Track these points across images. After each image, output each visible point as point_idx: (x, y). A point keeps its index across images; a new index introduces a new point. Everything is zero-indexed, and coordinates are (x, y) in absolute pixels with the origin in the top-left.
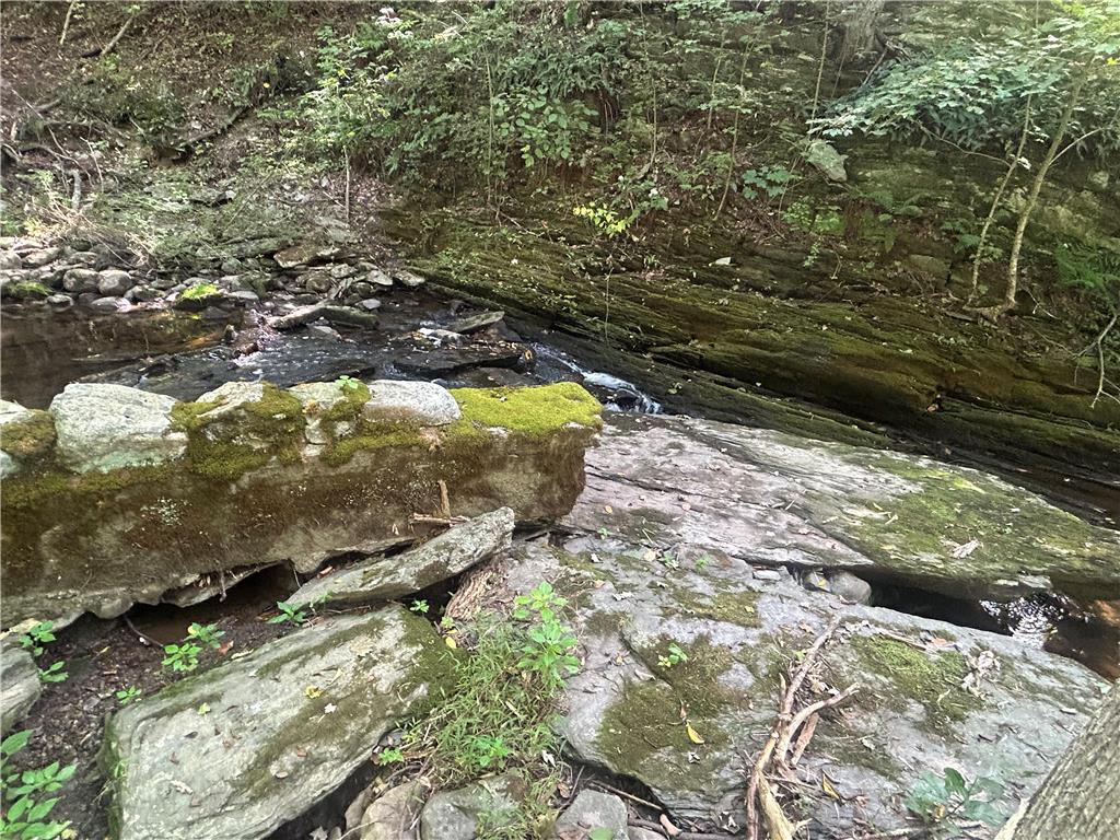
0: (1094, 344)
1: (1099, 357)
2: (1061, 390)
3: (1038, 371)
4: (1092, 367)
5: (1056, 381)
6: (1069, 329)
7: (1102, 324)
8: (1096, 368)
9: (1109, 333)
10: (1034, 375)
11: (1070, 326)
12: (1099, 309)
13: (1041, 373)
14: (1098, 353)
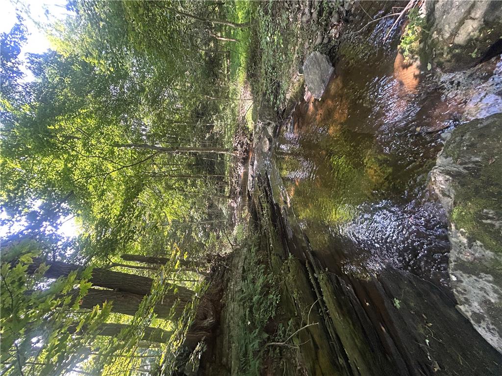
0: (286, 345)
1: (292, 338)
2: (316, 347)
3: (314, 366)
4: (298, 338)
5: (313, 352)
6: (283, 362)
7: (274, 347)
8: (297, 336)
9: (278, 342)
10: (317, 367)
11: (282, 363)
12: (267, 354)
13: (314, 363)
14: (290, 339)
